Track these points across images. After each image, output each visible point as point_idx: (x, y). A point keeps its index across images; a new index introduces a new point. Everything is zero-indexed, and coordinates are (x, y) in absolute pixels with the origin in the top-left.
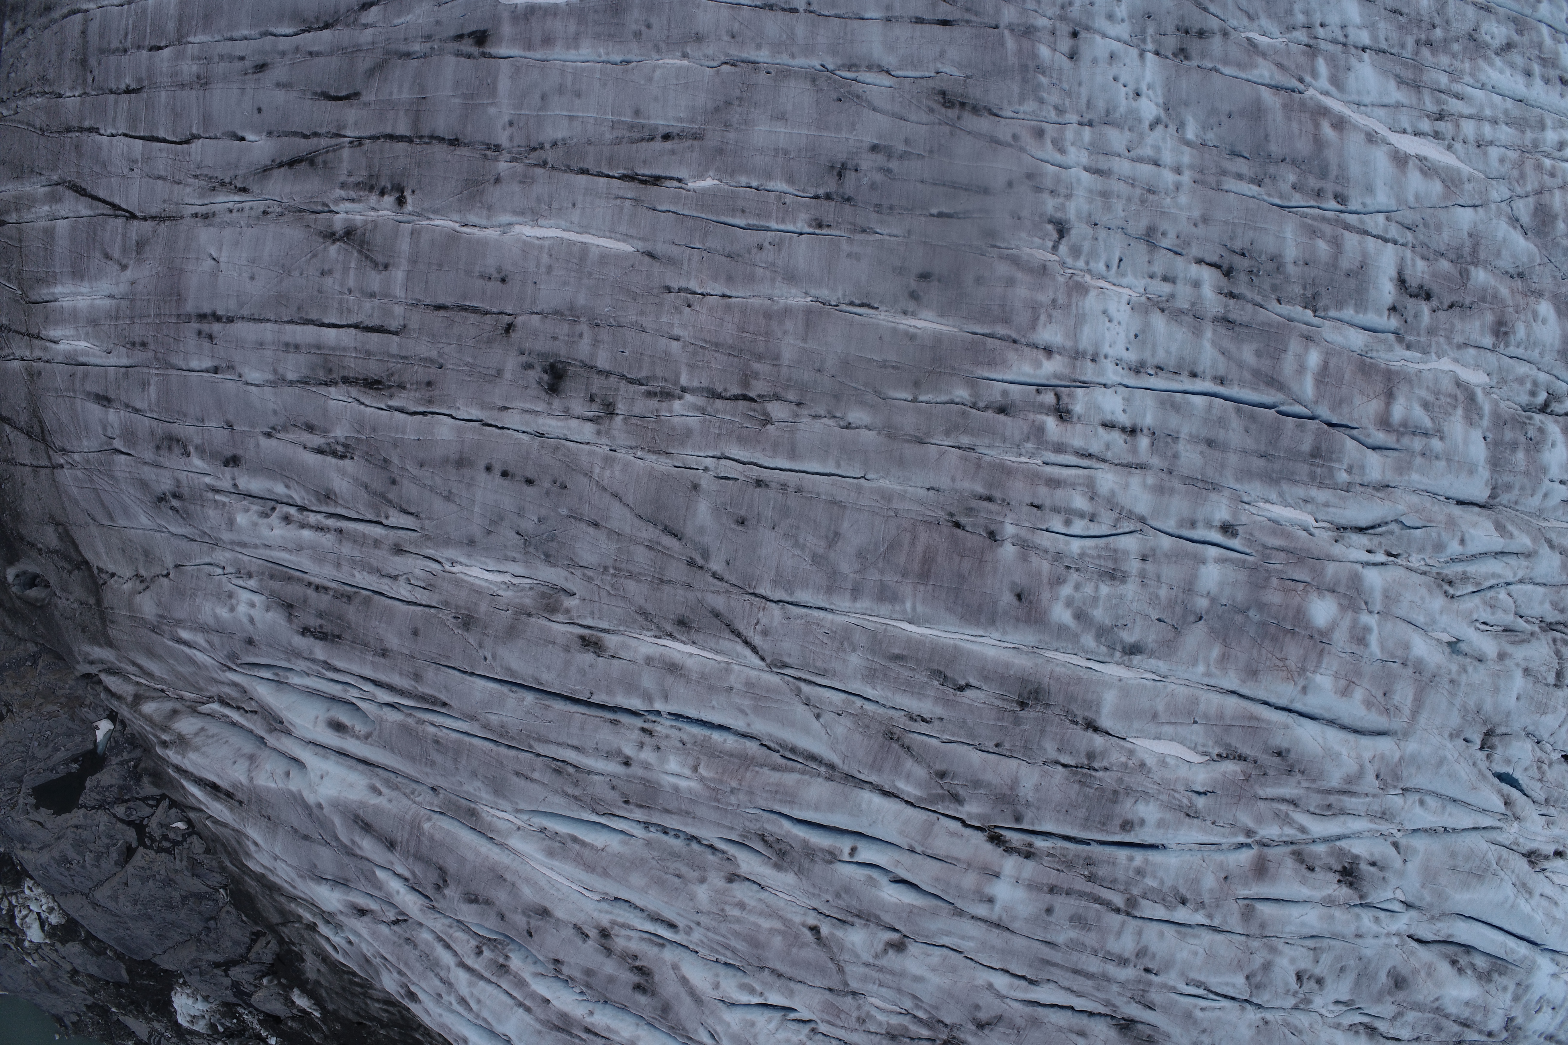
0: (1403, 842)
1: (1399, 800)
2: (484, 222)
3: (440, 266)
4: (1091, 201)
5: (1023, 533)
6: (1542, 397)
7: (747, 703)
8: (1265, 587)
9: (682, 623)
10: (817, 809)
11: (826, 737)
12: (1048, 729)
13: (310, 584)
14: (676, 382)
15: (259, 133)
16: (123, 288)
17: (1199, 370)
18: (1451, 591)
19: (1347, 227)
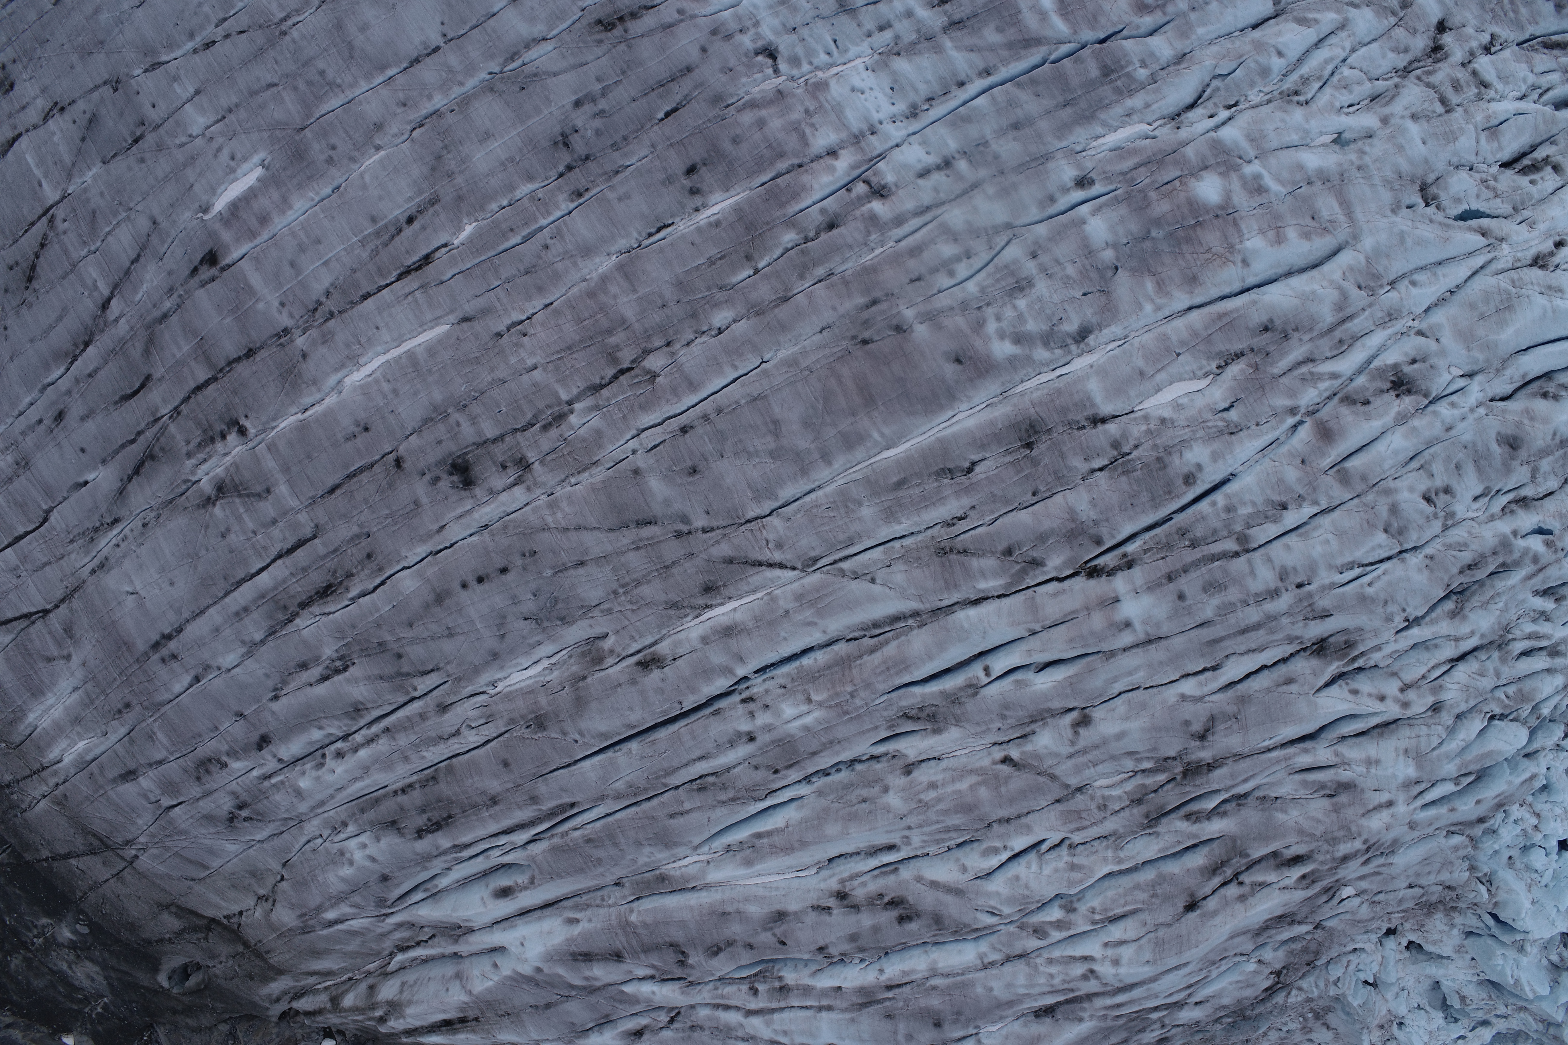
0: (1424, 326)
1: (1393, 294)
2: (318, 396)
3: (309, 456)
4: (776, 14)
5: (922, 308)
7: (808, 614)
8: (1149, 205)
9: (709, 589)
10: (930, 657)
11: (892, 592)
12: (1064, 449)
13: (396, 792)
14: (559, 402)
15: (95, 468)
16: (79, 674)
17: (962, 77)
18: (1302, 98)
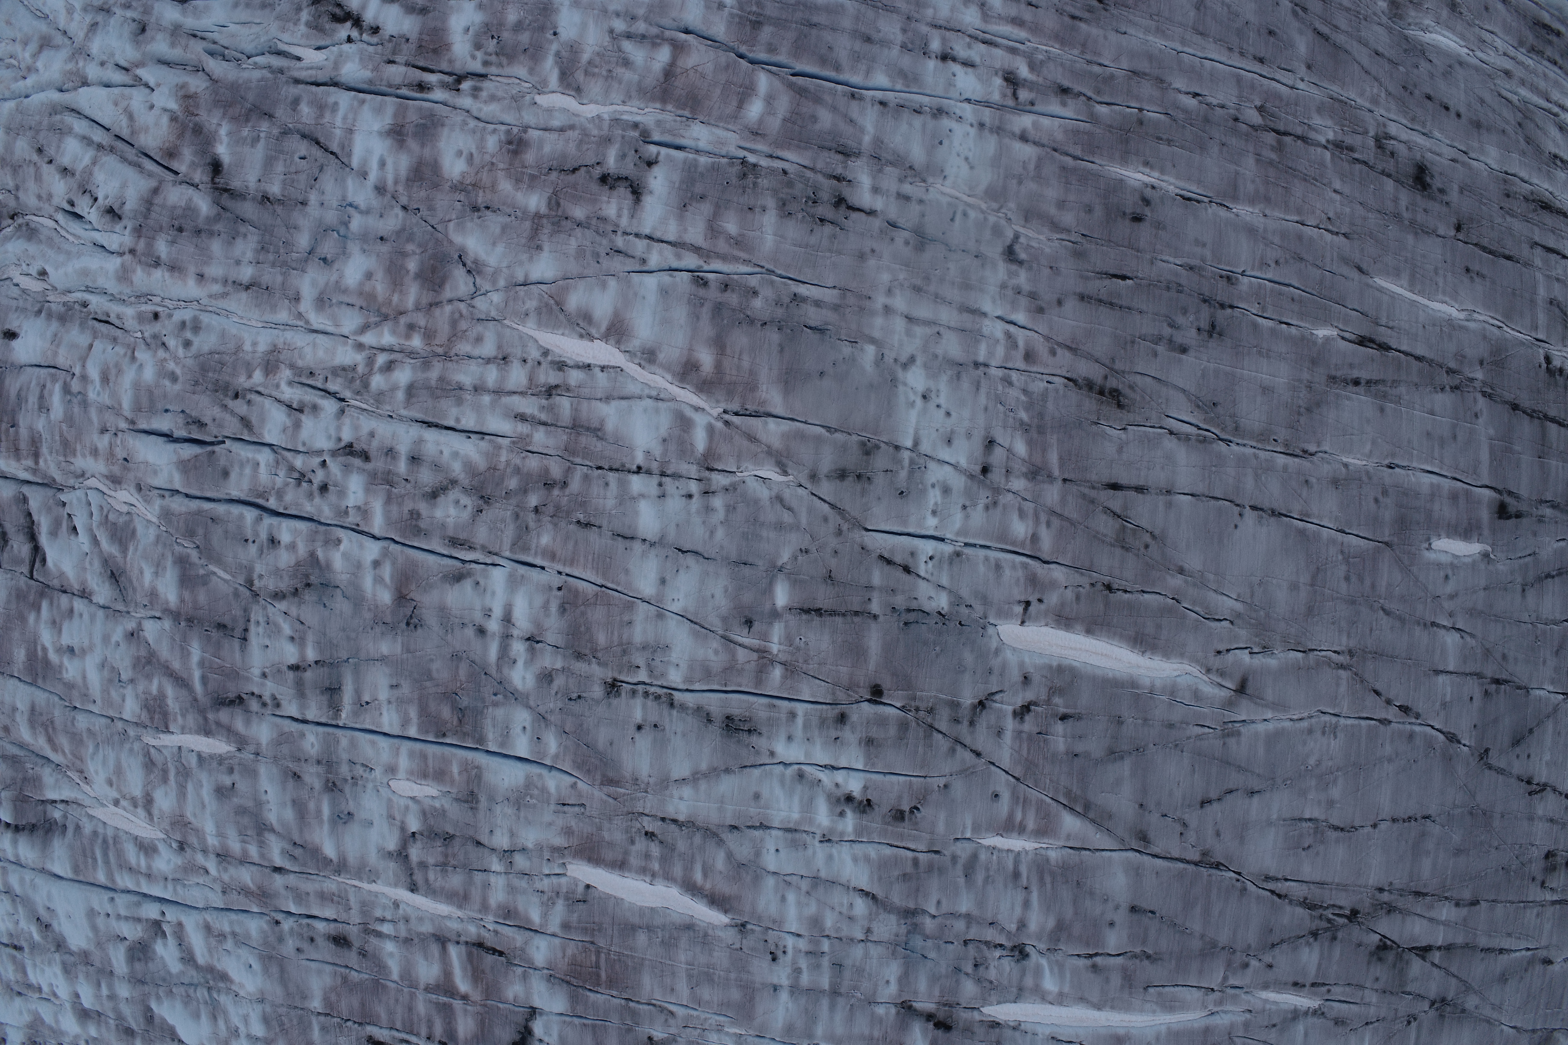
2: (1486, 327)
3: (1514, 293)
6: (466, 85)
17: (877, 107)
19: (696, 250)
